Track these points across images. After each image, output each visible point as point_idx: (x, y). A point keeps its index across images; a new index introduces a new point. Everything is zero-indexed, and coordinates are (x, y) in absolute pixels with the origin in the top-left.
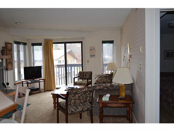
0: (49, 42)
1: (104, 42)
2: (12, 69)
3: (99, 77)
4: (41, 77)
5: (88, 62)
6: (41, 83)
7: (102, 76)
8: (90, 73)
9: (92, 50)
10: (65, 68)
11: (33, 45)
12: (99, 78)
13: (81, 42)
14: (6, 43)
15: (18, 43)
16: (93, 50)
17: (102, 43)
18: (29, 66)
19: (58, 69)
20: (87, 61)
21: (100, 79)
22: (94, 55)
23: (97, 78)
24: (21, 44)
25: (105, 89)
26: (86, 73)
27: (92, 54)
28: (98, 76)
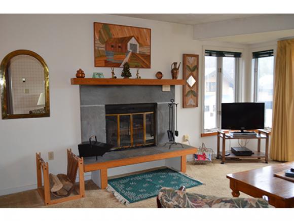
0: (287, 44)
2: (197, 106)
4: (263, 127)
6: (261, 140)
11: (257, 55)
14: (185, 56)
15: (220, 54)
18: (243, 102)
24: (224, 56)
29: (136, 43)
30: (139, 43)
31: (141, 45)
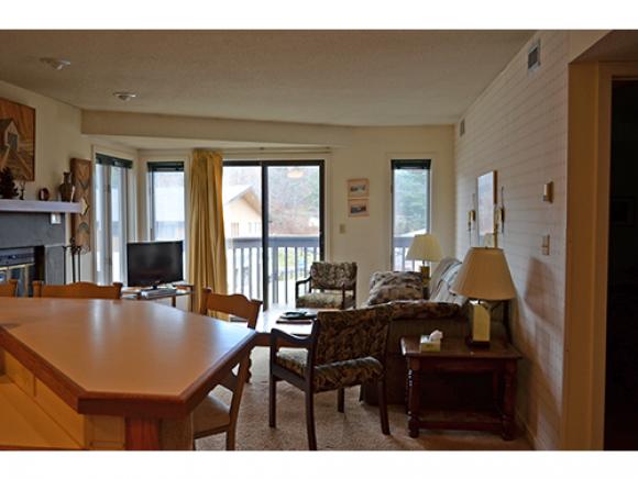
0: (208, 158)
1: (397, 164)
2: (90, 249)
3: (383, 280)
4: (181, 279)
5: (342, 229)
6: (177, 298)
7: (396, 278)
8: (350, 268)
9: (356, 189)
10: (261, 249)
11: (154, 167)
12: (385, 284)
13: (320, 163)
14: (73, 162)
16: (360, 191)
17: (393, 168)
18: (136, 241)
19: (238, 251)
20: (338, 228)
21: (390, 290)
22: (364, 209)
23: (378, 284)
24: (114, 165)
25: (420, 316)
26: (336, 268)
27: (357, 204)
28: (378, 277)
29: (16, 132)
30: (20, 133)
31: (23, 139)
